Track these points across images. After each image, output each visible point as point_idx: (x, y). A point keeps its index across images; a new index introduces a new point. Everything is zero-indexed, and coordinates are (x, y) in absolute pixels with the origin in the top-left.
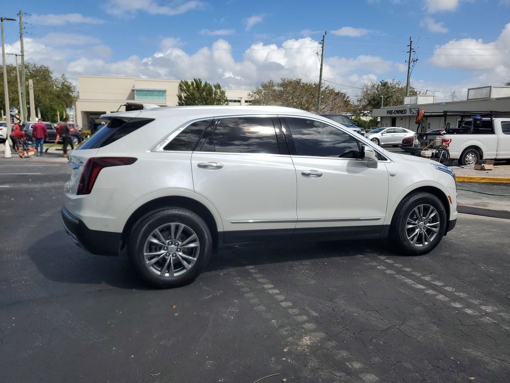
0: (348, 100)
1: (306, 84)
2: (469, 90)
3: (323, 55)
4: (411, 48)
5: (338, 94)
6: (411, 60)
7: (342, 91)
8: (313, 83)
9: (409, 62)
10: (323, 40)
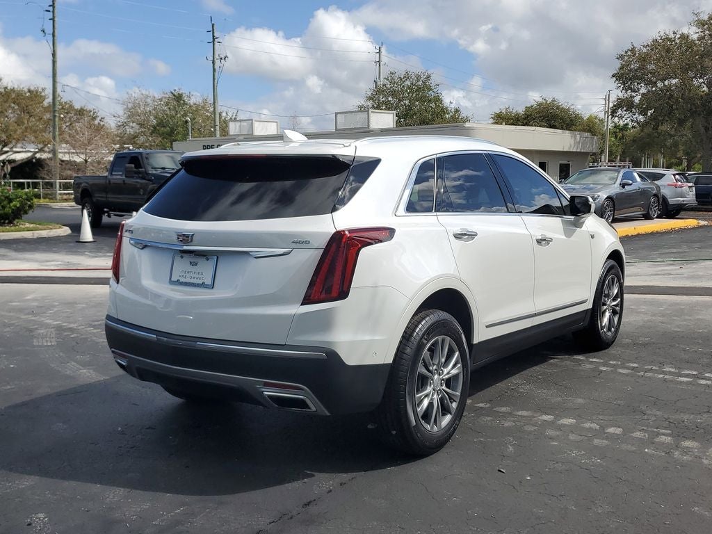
0: (102, 123)
1: (13, 90)
2: (336, 114)
3: (56, 34)
4: (213, 36)
5: (81, 112)
6: (217, 57)
7: (89, 107)
8: (26, 90)
9: (214, 60)
10: (53, 6)
